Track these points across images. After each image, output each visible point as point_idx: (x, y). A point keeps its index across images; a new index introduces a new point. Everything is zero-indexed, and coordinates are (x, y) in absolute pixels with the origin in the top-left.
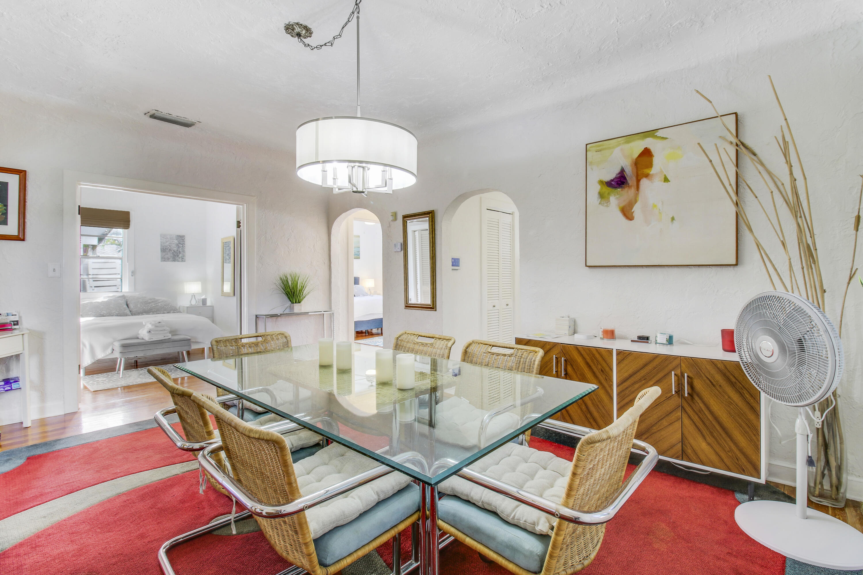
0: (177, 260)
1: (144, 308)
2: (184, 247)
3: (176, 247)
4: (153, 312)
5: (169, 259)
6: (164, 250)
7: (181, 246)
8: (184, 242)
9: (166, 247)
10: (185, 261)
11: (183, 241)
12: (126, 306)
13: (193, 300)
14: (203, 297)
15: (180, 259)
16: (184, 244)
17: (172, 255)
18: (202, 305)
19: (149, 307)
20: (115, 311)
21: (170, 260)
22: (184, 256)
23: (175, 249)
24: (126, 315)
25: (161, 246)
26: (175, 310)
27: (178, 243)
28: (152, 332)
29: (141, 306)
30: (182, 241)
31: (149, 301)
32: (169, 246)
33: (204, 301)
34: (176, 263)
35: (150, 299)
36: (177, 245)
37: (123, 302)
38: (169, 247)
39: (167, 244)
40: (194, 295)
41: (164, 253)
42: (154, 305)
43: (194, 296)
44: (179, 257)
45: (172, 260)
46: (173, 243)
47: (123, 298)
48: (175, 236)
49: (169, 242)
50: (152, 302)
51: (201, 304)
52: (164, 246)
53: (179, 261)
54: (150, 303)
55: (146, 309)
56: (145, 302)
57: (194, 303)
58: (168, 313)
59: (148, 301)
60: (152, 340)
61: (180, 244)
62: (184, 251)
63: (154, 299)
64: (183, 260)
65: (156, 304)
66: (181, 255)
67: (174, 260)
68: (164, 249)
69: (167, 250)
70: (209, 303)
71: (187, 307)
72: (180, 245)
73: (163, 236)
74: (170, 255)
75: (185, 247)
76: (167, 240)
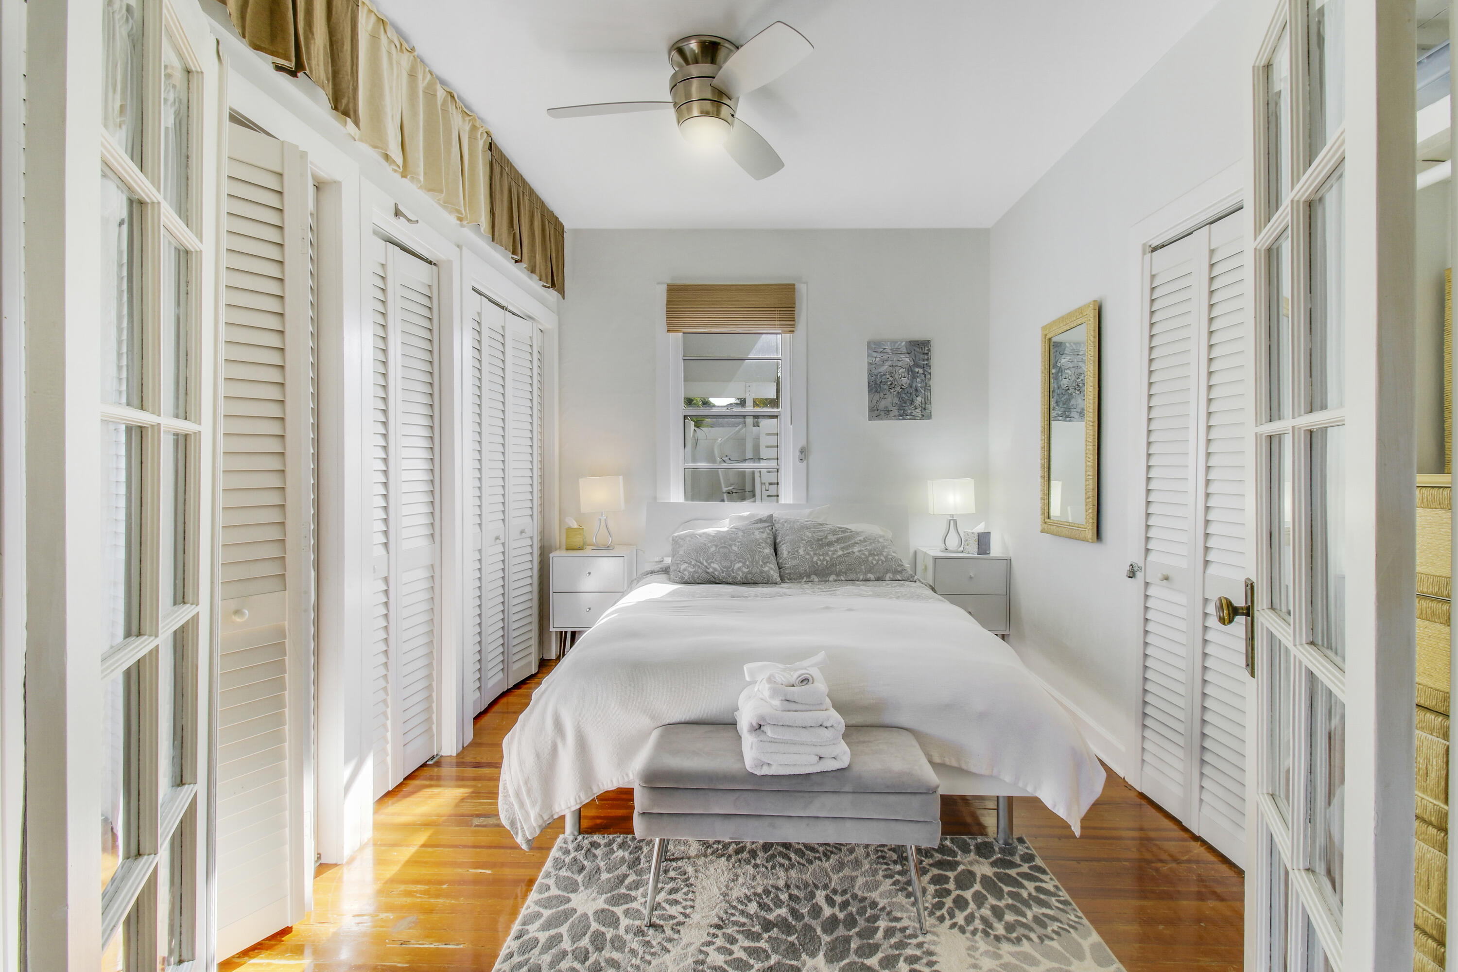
0: (910, 414)
1: (815, 559)
2: (928, 376)
3: (906, 375)
4: (837, 575)
5: (888, 411)
6: (876, 386)
7: (921, 371)
8: (928, 359)
9: (881, 376)
10: (929, 417)
11: (926, 357)
12: (768, 551)
13: (952, 536)
14: (980, 528)
15: (918, 410)
16: (929, 366)
17: (896, 400)
18: (976, 555)
19: (828, 558)
20: (741, 564)
21: (892, 414)
22: (927, 401)
23: (905, 381)
24: (767, 582)
25: (870, 374)
26: (900, 572)
27: (912, 363)
28: (767, 729)
29: (808, 554)
30: (922, 356)
31: (831, 538)
32: (891, 373)
33: (983, 542)
34: (908, 423)
35: (834, 532)
36: (910, 370)
37: (764, 536)
38: (888, 376)
39: (885, 368)
40: (955, 522)
41: (877, 396)
42: (840, 553)
43: (953, 522)
44: (914, 404)
45: (896, 413)
46: (900, 364)
47: (767, 524)
48: (904, 343)
49: (890, 363)
50: (838, 541)
51: (972, 550)
52: (876, 376)
53: (914, 418)
54: (830, 544)
55: (819, 563)
56: (818, 540)
57: (953, 542)
58: (878, 579)
59: (826, 537)
60: (765, 771)
61: (918, 366)
62: (927, 388)
63: (845, 531)
64: (926, 414)
65: (847, 547)
66: (919, 399)
67: (903, 414)
68: (876, 384)
69: (886, 387)
70: (996, 550)
71: (935, 559)
72: (917, 370)
73: (874, 347)
74: (890, 400)
75: (930, 374)
76: (886, 357)
